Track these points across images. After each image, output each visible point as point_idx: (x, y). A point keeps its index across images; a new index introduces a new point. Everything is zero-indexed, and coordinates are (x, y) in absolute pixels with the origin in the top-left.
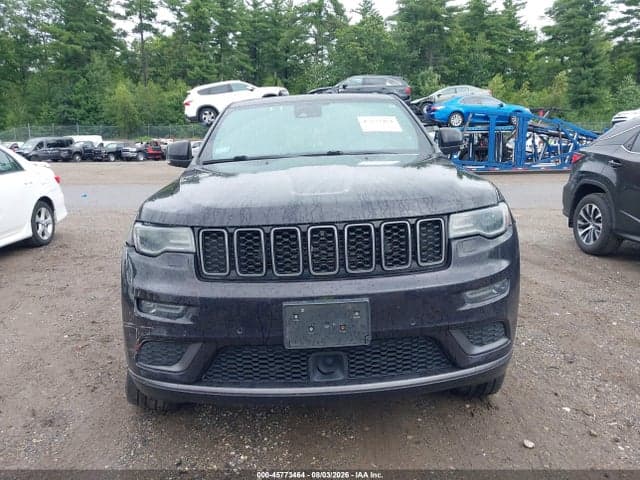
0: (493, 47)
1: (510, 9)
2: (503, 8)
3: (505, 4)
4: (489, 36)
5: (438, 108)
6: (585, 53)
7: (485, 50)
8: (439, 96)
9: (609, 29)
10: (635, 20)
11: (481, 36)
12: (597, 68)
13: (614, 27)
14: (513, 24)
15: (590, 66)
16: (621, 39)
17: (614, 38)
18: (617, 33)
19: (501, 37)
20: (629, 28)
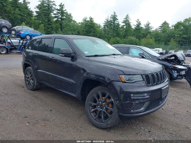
0: (21, 14)
1: (25, 3)
2: (23, 2)
3: (23, 1)
4: (20, 10)
5: (22, 33)
6: (49, 21)
7: (19, 14)
8: (17, 28)
9: (53, 16)
10: (59, 15)
11: (17, 9)
12: (52, 26)
13: (55, 15)
14: (27, 8)
15: (50, 25)
16: (56, 19)
17: (55, 18)
18: (55, 17)
19: (23, 11)
20: (58, 16)
